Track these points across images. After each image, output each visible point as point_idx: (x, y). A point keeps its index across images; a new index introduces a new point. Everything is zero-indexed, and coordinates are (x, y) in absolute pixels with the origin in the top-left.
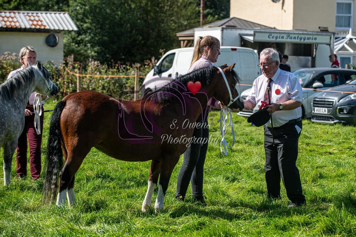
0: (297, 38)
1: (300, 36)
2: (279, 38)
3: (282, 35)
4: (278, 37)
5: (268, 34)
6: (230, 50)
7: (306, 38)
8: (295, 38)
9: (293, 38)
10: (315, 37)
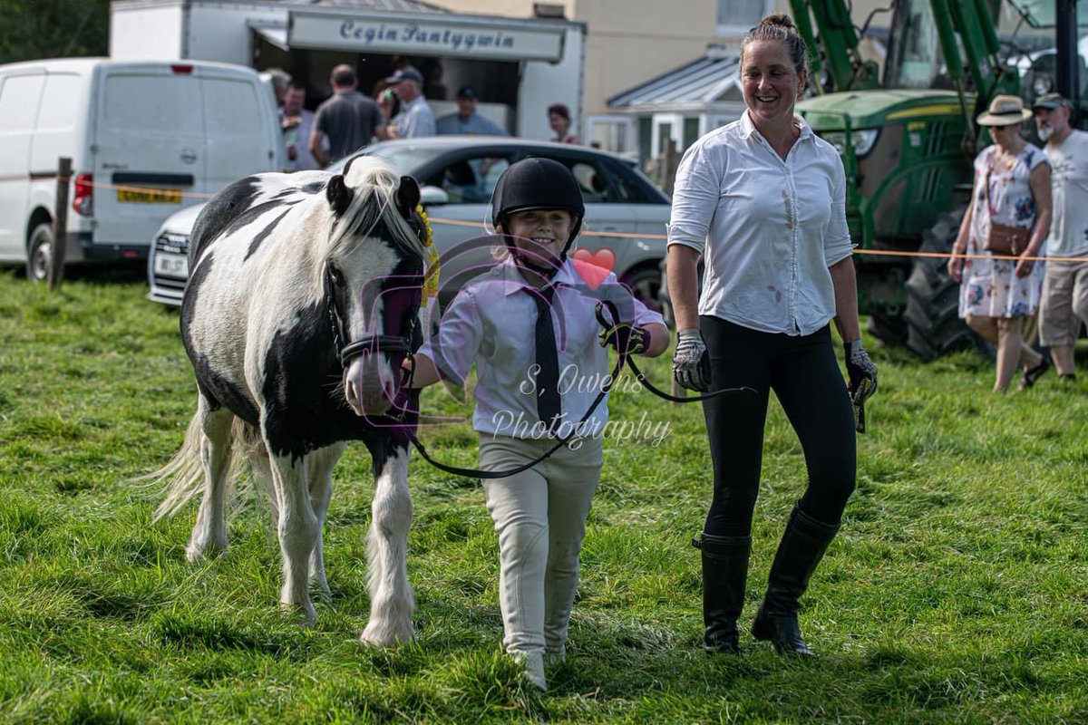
0: (442, 38)
1: (455, 31)
2: (381, 36)
3: (389, 27)
4: (377, 34)
5: (340, 23)
6: (169, 71)
7: (477, 39)
8: (435, 37)
9: (428, 37)
10: (507, 34)
